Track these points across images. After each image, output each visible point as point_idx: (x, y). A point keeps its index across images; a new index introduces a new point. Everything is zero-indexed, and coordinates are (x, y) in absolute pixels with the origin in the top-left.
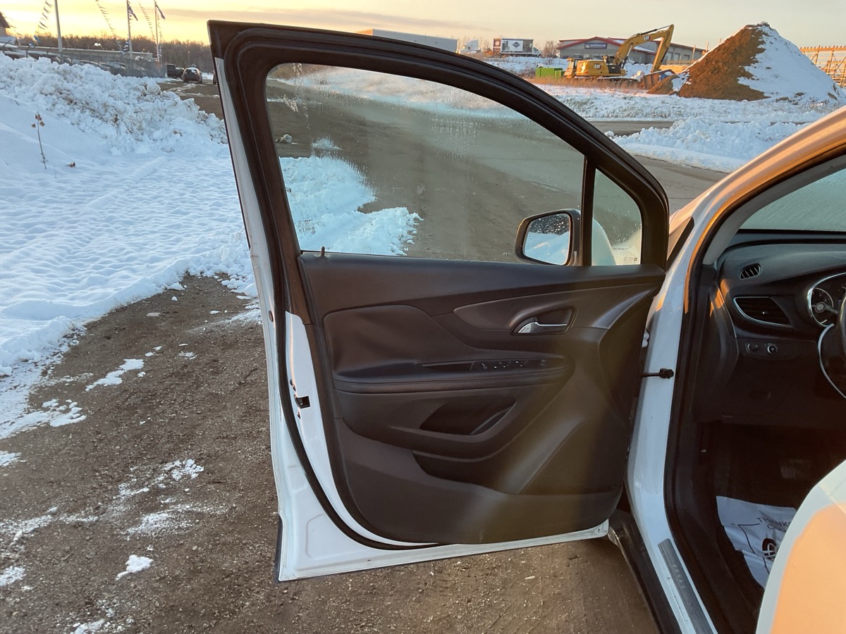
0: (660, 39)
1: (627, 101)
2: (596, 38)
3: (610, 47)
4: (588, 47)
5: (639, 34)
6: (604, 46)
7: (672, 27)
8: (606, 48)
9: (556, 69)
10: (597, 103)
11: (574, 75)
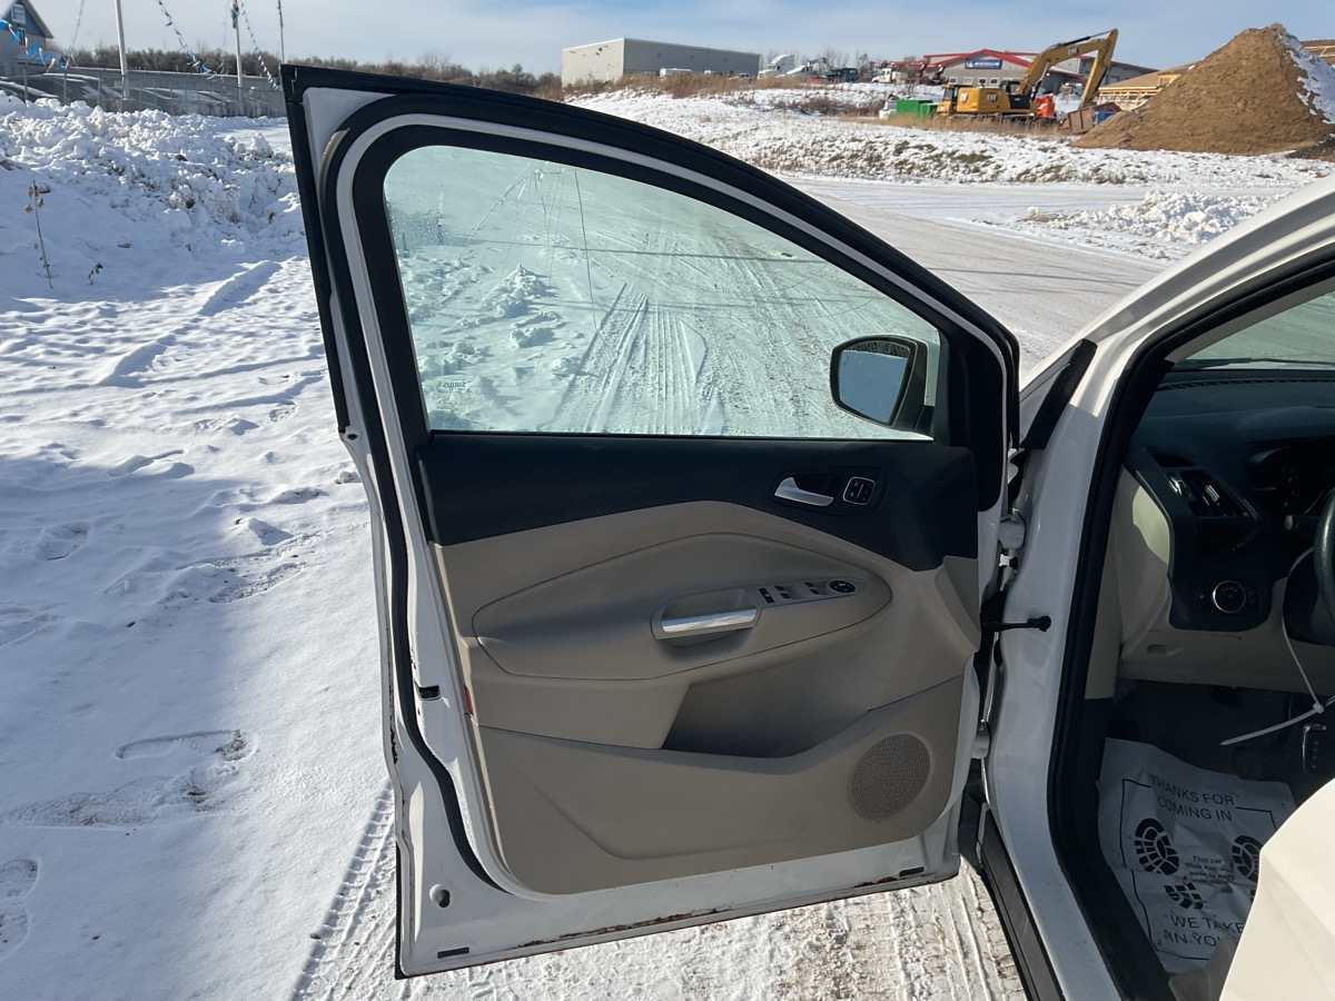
0: (1094, 54)
1: (1049, 154)
2: (984, 53)
3: (1006, 65)
4: (971, 65)
5: (1060, 46)
6: (998, 64)
7: (1114, 33)
8: (1000, 67)
9: (921, 102)
10: (996, 157)
11: (953, 111)
